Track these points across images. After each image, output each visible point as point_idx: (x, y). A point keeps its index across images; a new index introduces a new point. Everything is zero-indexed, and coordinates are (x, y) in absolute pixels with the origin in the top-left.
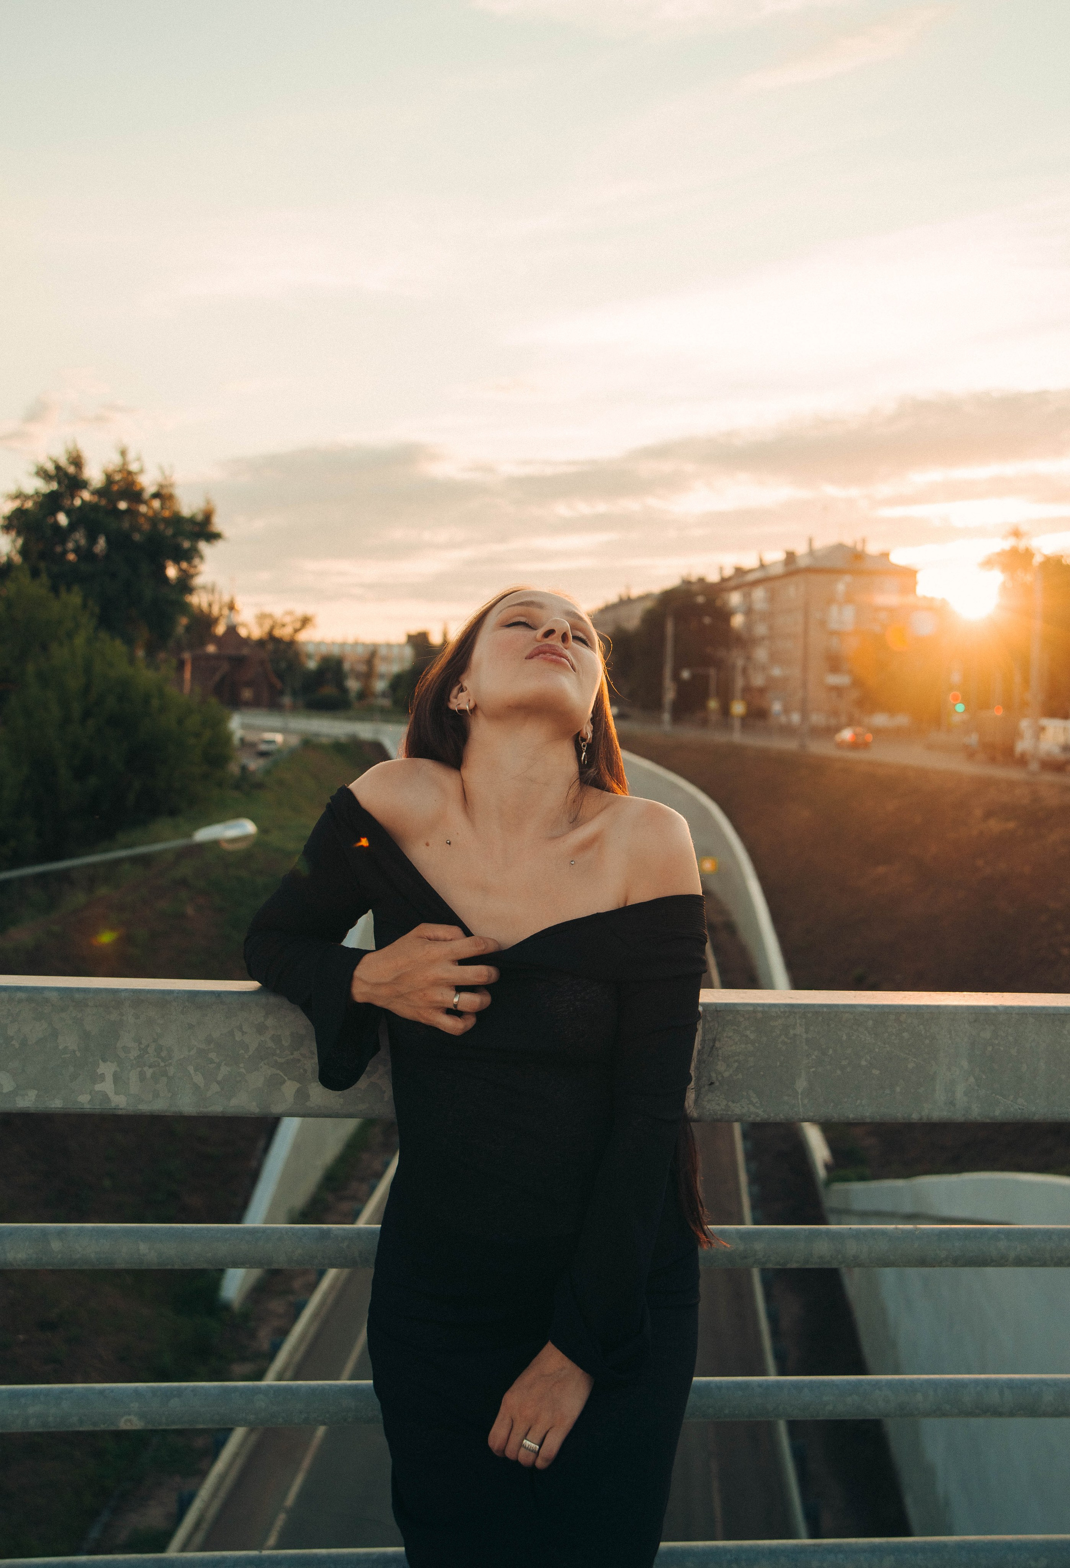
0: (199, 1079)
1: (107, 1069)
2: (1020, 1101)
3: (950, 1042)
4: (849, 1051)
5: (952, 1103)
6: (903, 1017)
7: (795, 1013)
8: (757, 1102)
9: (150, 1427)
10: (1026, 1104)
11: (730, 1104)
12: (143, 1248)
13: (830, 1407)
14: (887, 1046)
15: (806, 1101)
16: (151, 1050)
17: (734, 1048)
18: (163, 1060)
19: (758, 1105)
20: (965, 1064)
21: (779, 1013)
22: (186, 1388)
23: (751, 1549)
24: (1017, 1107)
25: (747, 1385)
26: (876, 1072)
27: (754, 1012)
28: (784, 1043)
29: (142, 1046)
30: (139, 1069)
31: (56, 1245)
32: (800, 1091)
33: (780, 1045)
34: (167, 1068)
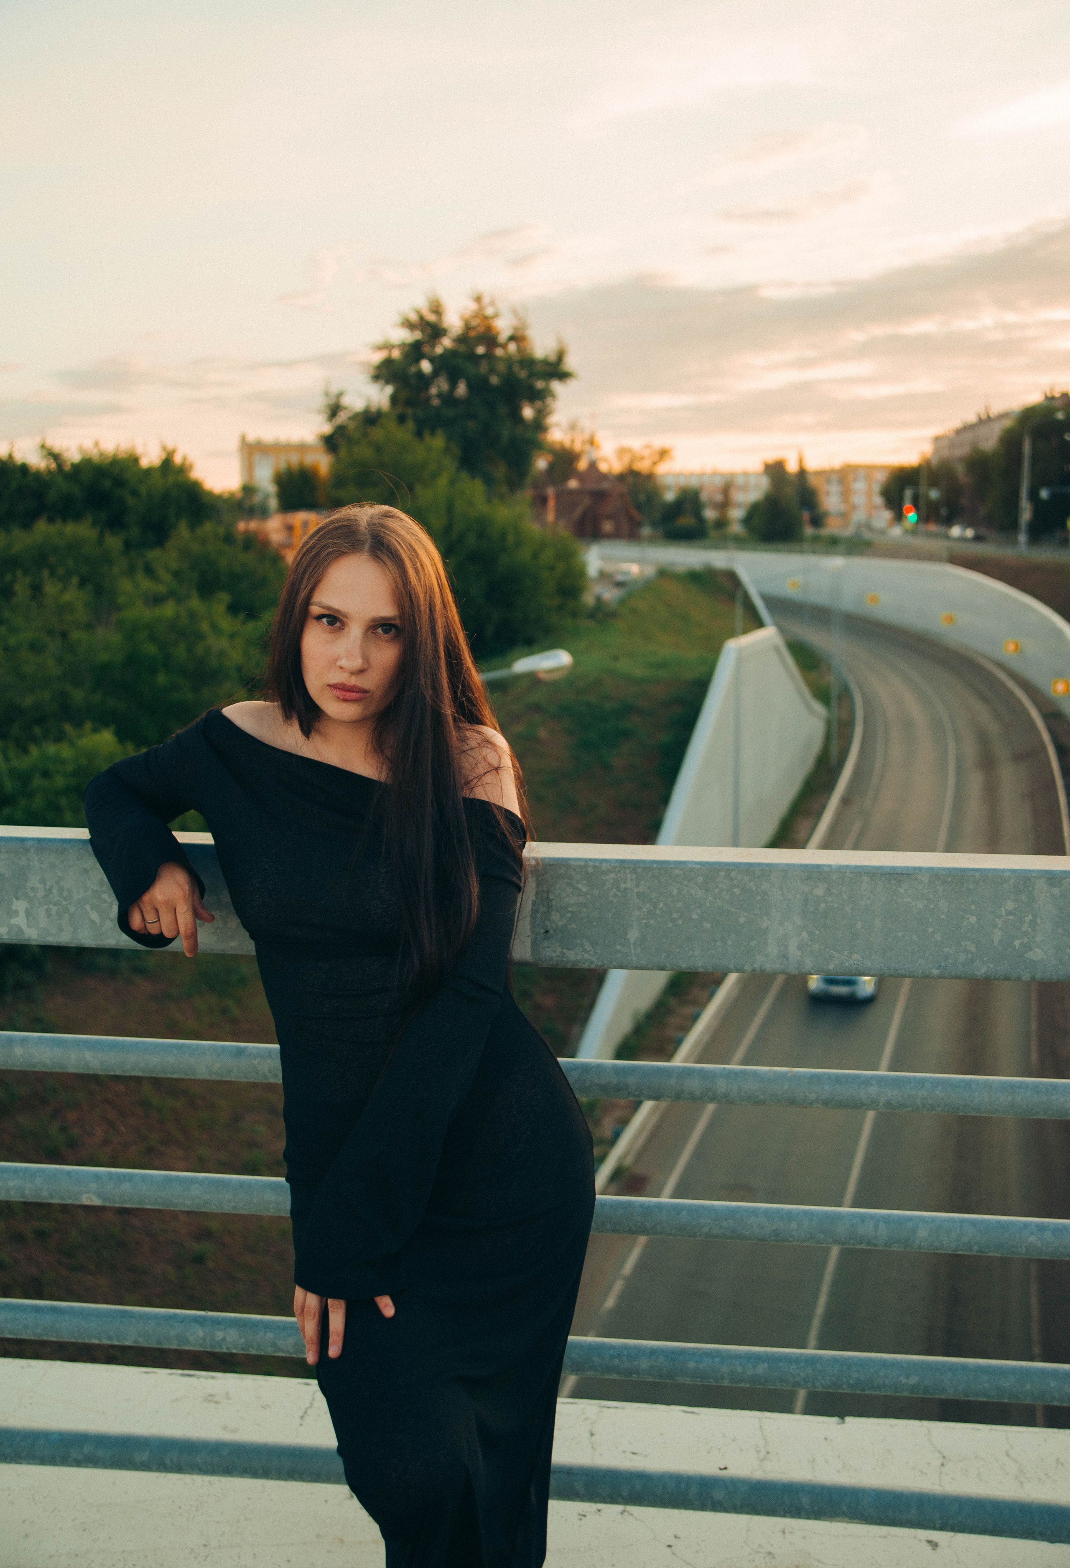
0: (95, 916)
1: (20, 906)
2: (855, 956)
3: (782, 898)
4: (679, 905)
5: (785, 957)
6: (733, 874)
7: (625, 868)
8: (590, 950)
9: (107, 1204)
10: (861, 959)
11: (565, 951)
12: (89, 1056)
13: (706, 1229)
14: (718, 901)
15: (638, 951)
16: (54, 891)
17: (567, 900)
18: (65, 899)
19: (592, 953)
20: (798, 920)
21: (609, 867)
22: (137, 1175)
23: (636, 1348)
24: (851, 962)
25: (630, 1204)
26: (707, 925)
27: (586, 866)
28: (615, 896)
29: (47, 887)
30: (46, 907)
31: (18, 1051)
32: (632, 941)
33: (611, 898)
34: (69, 906)
